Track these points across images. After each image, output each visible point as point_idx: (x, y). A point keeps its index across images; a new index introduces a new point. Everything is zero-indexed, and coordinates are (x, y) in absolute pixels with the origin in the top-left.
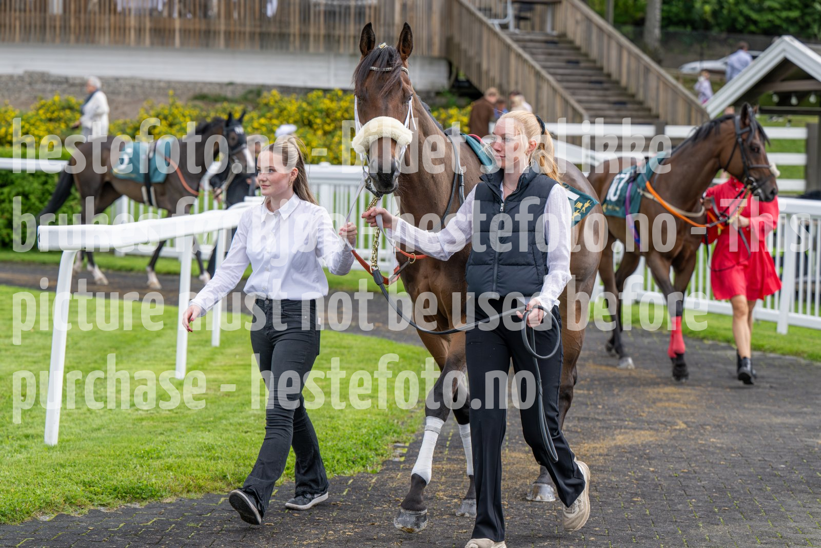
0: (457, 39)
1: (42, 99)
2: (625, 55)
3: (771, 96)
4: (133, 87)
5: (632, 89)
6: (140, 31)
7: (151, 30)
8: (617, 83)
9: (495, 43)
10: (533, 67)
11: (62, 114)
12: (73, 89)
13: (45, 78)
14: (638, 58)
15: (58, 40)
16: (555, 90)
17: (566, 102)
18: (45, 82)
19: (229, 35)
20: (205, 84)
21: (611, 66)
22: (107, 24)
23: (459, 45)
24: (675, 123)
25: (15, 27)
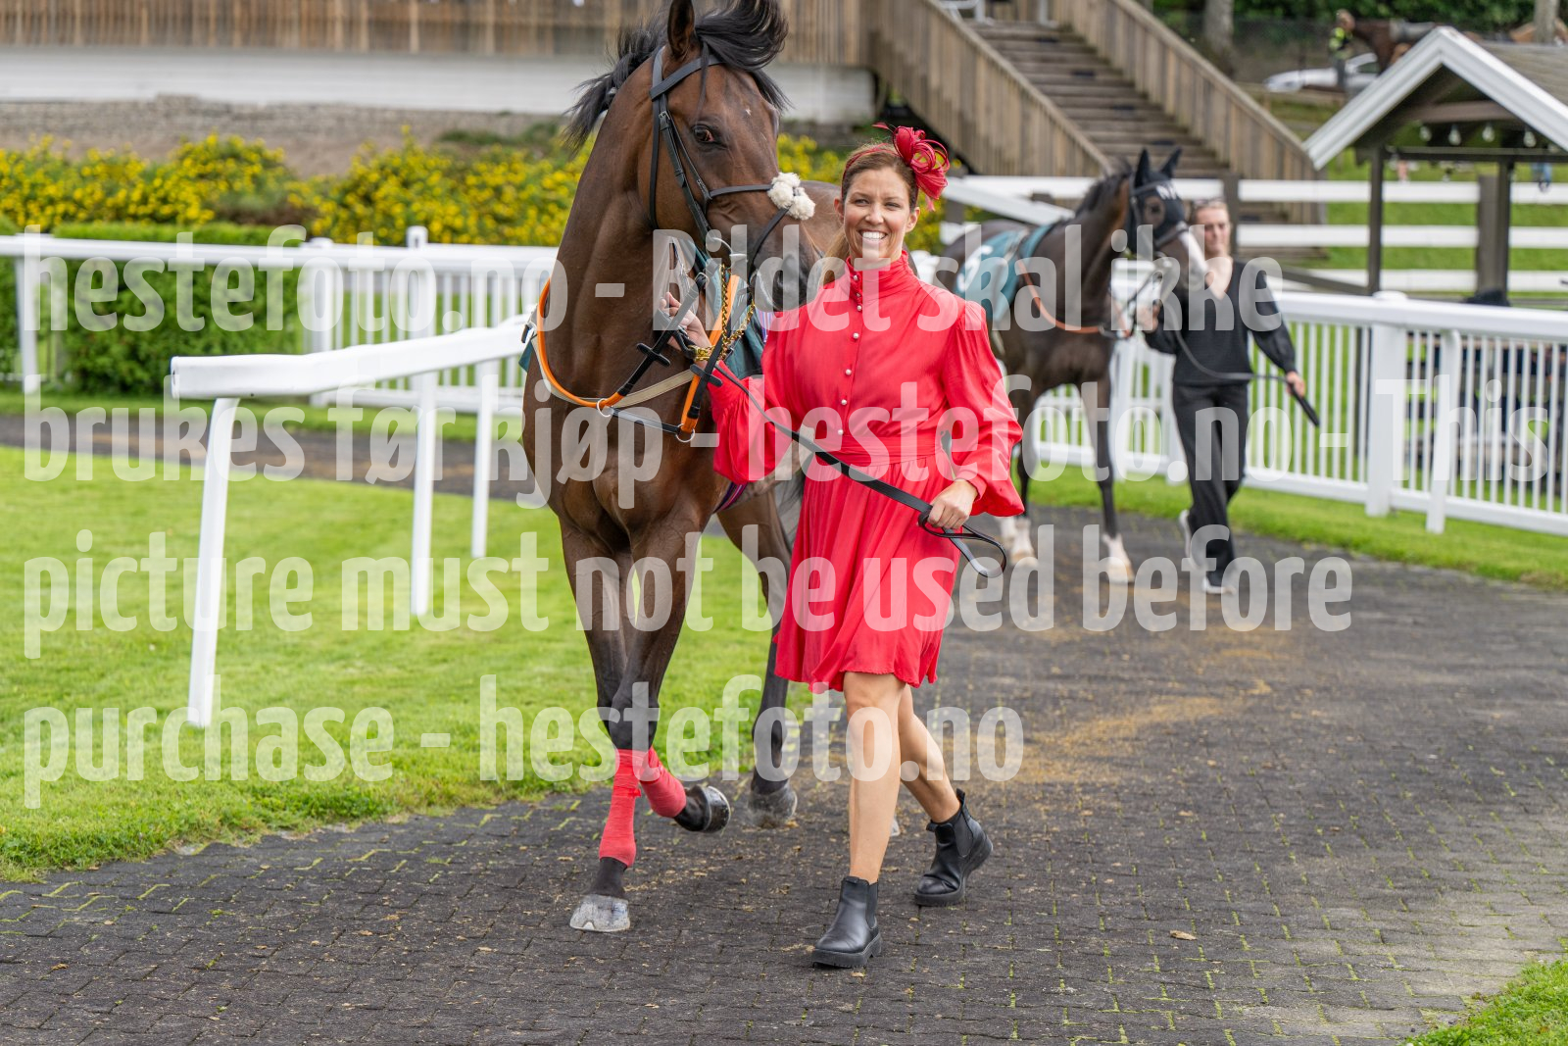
0: (887, 35)
1: (186, 141)
2: (1172, 61)
3: (1417, 130)
4: (340, 119)
5: (1184, 119)
6: (351, 24)
7: (370, 22)
8: (1159, 108)
9: (952, 42)
10: (1015, 82)
11: (220, 166)
12: (238, 124)
13: (191, 106)
14: (1194, 66)
15: (213, 41)
16: (1052, 121)
17: (1072, 141)
18: (193, 112)
19: (501, 30)
20: (462, 114)
21: (1149, 80)
22: (294, 14)
23: (890, 46)
24: (1256, 176)
25: (140, 19)
